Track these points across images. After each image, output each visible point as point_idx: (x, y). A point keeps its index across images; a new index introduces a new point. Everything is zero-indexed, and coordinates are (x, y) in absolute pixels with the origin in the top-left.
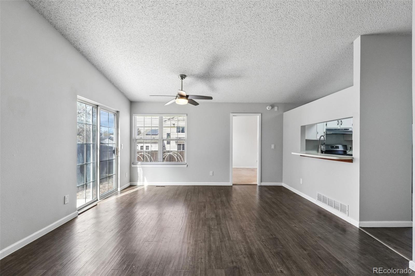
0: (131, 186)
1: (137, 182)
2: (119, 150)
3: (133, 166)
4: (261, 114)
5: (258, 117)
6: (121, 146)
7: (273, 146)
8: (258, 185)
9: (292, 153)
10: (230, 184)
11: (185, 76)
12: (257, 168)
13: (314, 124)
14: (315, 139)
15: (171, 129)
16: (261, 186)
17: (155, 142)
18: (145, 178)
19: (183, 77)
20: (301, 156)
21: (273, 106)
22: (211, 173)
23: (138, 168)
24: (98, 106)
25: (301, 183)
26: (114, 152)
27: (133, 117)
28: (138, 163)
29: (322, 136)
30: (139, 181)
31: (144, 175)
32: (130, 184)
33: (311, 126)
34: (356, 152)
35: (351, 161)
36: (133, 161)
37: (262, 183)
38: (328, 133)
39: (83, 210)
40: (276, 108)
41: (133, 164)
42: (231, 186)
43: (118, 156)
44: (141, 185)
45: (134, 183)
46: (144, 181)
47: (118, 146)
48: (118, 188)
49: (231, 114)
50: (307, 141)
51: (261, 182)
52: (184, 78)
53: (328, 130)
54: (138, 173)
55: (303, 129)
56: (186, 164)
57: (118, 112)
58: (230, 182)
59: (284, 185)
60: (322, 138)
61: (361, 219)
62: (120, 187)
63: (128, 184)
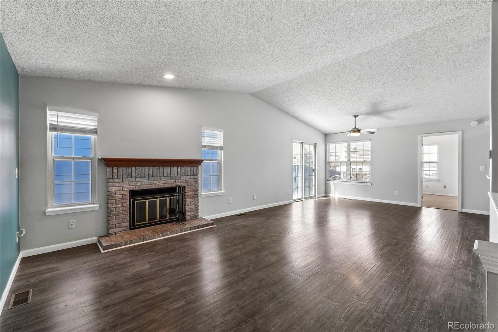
0: (326, 196)
1: (330, 194)
2: (317, 170)
3: (327, 182)
4: (461, 131)
5: (458, 134)
6: (318, 167)
7: (482, 168)
8: (458, 211)
10: (418, 205)
11: (358, 115)
15: (358, 153)
16: (461, 212)
17: (359, 164)
18: (336, 191)
19: (356, 116)
21: (480, 121)
22: (396, 193)
23: (331, 183)
24: (303, 143)
26: (313, 171)
27: (327, 145)
28: (331, 180)
30: (331, 193)
31: (335, 189)
32: (326, 195)
36: (327, 178)
39: (297, 201)
40: (486, 123)
41: (327, 180)
43: (316, 174)
44: (333, 196)
45: (328, 195)
46: (335, 194)
47: (316, 167)
48: (316, 195)
49: (419, 135)
51: (462, 208)
54: (331, 187)
56: (370, 183)
57: (315, 144)
58: (418, 203)
62: (317, 195)
63: (324, 195)
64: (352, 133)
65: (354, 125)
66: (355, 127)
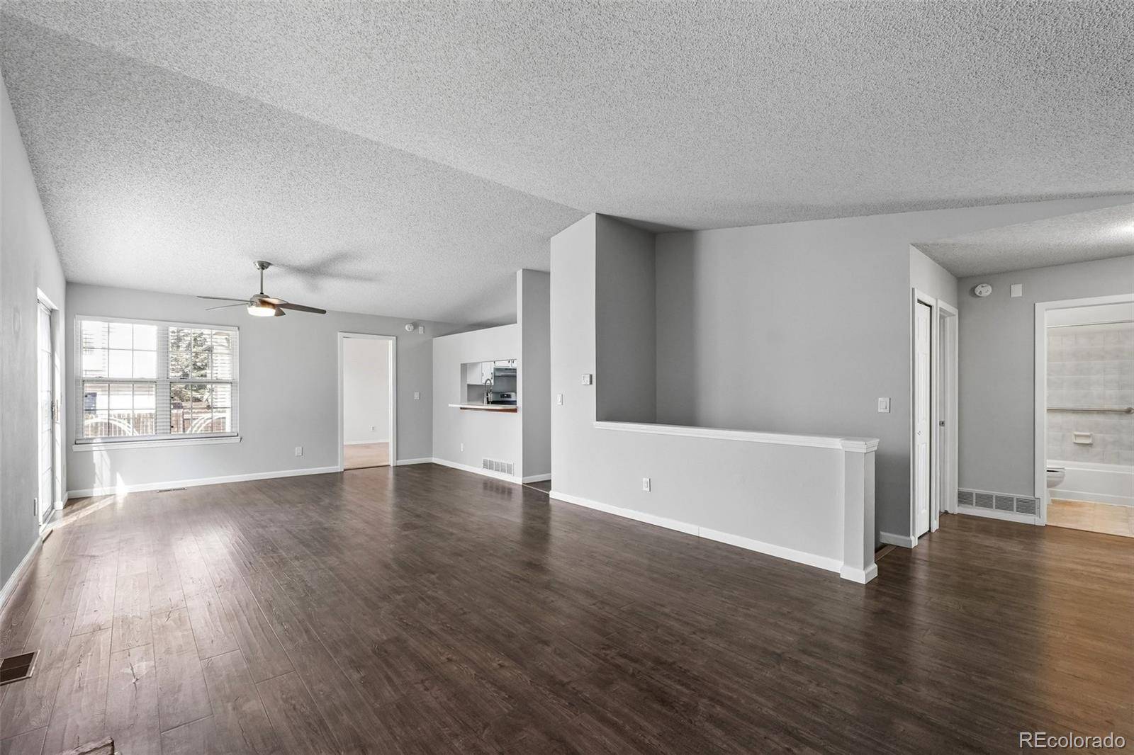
0: (75, 501)
1: (93, 487)
3: (76, 448)
4: (395, 338)
5: (390, 343)
7: (416, 396)
8: (392, 465)
9: (450, 405)
10: (338, 468)
11: (269, 264)
12: (388, 443)
13: (479, 363)
14: (480, 384)
16: (397, 466)
18: (118, 475)
19: (263, 266)
20: (461, 408)
21: (415, 325)
22: (298, 451)
23: (94, 452)
25: (462, 450)
27: (75, 321)
28: (94, 441)
29: (488, 379)
30: (97, 484)
31: (113, 470)
32: (72, 495)
33: (474, 365)
34: (519, 397)
35: (515, 411)
36: (74, 436)
37: (398, 461)
38: (497, 374)
40: (421, 329)
41: (76, 444)
42: (342, 473)
44: (104, 494)
45: (82, 493)
46: (113, 482)
48: (54, 501)
49: (339, 333)
50: (469, 386)
51: (397, 459)
52: (267, 268)
53: (497, 370)
54: (94, 464)
55: (464, 368)
56: (237, 436)
58: (338, 465)
59: (435, 460)
60: (489, 382)
61: (524, 475)
62: (61, 501)
63: (66, 496)
64: (257, 306)
65: (260, 288)
66: (262, 293)
